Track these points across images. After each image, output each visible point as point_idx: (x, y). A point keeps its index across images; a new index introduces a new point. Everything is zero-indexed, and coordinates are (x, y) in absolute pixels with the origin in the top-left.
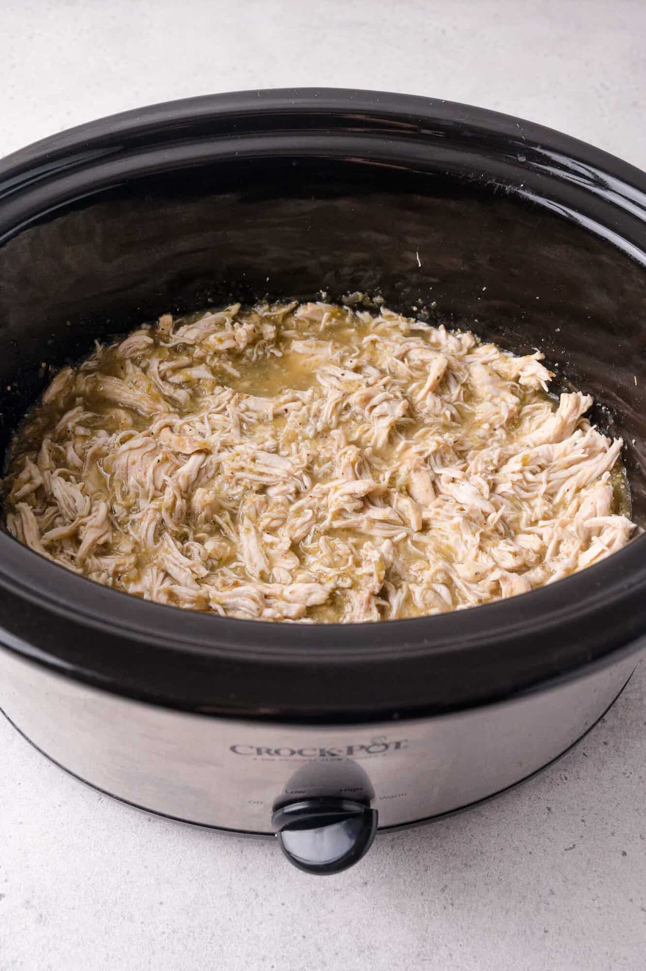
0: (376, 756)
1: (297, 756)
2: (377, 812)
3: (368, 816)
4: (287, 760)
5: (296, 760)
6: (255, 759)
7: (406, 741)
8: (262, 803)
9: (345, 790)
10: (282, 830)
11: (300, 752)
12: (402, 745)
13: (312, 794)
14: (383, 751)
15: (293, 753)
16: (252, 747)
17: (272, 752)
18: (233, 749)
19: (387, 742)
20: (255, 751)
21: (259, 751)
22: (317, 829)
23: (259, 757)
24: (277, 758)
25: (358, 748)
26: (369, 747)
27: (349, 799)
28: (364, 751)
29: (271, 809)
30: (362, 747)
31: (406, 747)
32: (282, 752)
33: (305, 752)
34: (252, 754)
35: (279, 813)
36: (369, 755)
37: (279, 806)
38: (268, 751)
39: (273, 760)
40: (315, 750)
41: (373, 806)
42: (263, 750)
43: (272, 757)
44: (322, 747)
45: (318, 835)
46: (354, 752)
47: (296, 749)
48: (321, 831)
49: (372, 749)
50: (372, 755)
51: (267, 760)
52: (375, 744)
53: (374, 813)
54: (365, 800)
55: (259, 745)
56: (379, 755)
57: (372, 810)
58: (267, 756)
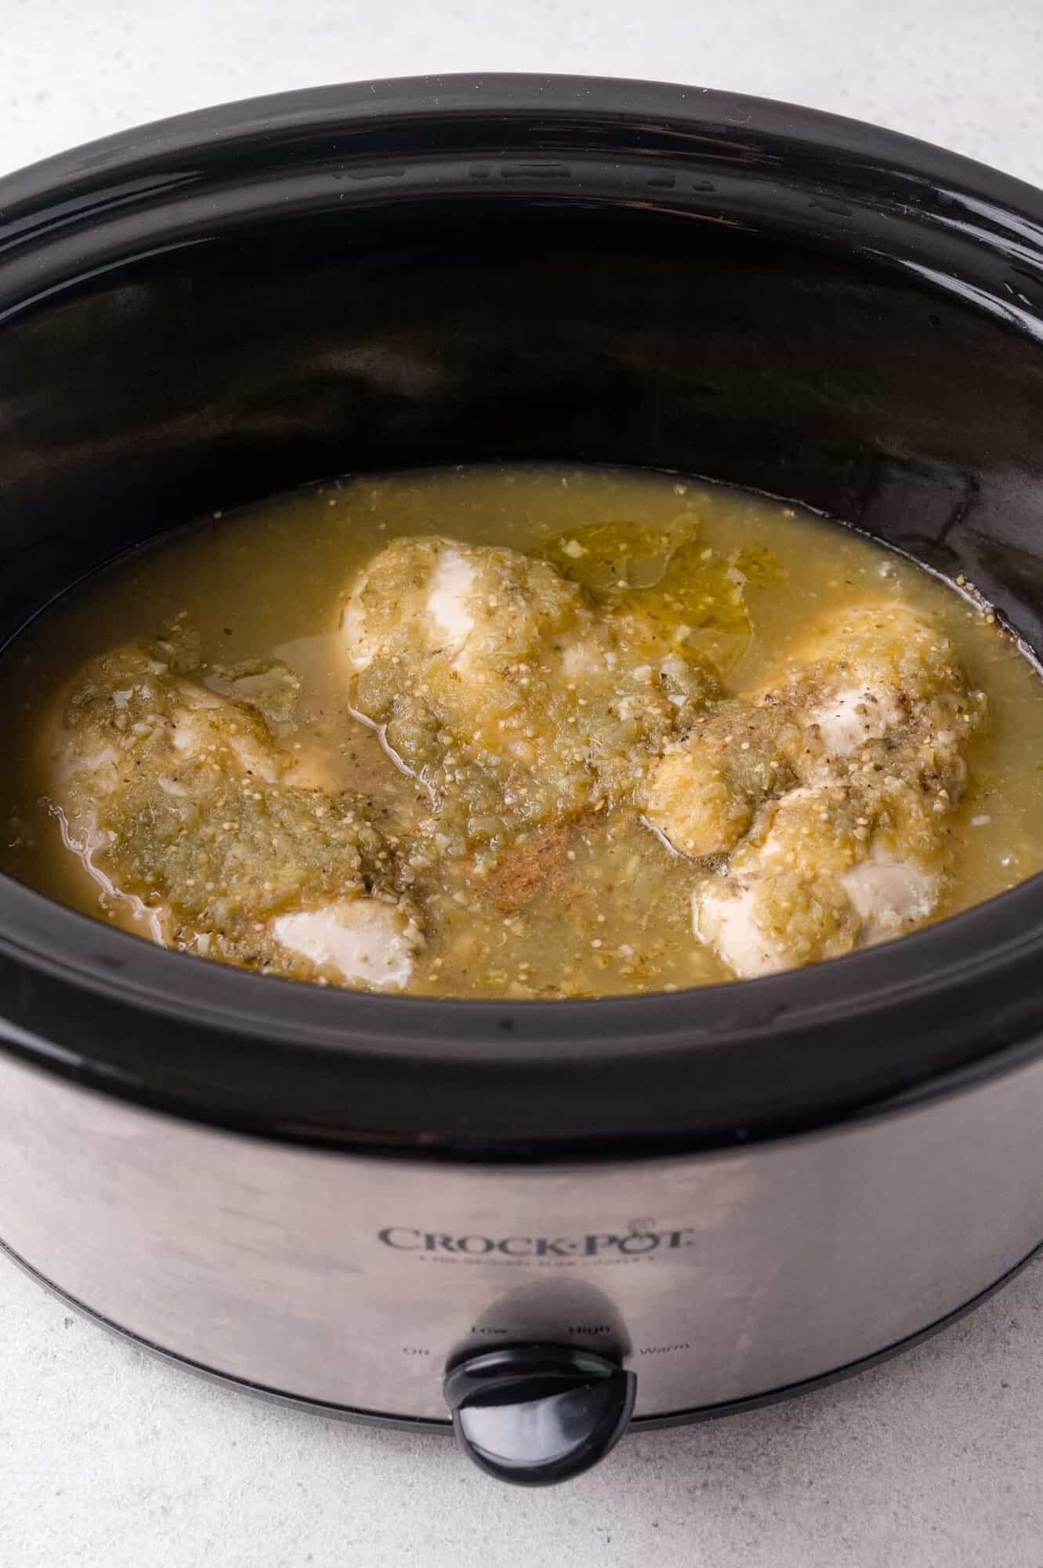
0: (636, 1260)
1: (496, 1254)
2: (635, 1377)
3: (618, 1385)
4: (478, 1262)
5: (493, 1263)
6: (422, 1258)
7: (691, 1231)
8: (427, 1353)
9: (579, 1330)
10: (463, 1406)
11: (503, 1246)
12: (683, 1240)
13: (519, 1337)
14: (652, 1248)
15: (490, 1246)
16: (417, 1233)
17: (453, 1244)
18: (384, 1236)
19: (656, 1230)
20: (422, 1241)
21: (430, 1242)
22: (525, 1405)
23: (430, 1254)
24: (461, 1256)
25: (605, 1240)
26: (626, 1239)
27: (583, 1349)
28: (615, 1248)
29: (442, 1368)
30: (612, 1240)
31: (689, 1244)
32: (470, 1245)
33: (510, 1246)
34: (417, 1247)
35: (457, 1374)
36: (624, 1256)
37: (458, 1360)
38: (446, 1242)
39: (453, 1261)
40: (529, 1241)
41: (628, 1366)
42: (438, 1240)
43: (451, 1255)
44: (542, 1236)
45: (527, 1416)
46: (599, 1250)
47: (496, 1239)
48: (534, 1408)
49: (629, 1245)
50: (630, 1257)
51: (445, 1260)
52: (635, 1235)
53: (630, 1381)
54: (614, 1351)
55: (431, 1231)
56: (644, 1256)
57: (625, 1373)
58: (441, 1251)
